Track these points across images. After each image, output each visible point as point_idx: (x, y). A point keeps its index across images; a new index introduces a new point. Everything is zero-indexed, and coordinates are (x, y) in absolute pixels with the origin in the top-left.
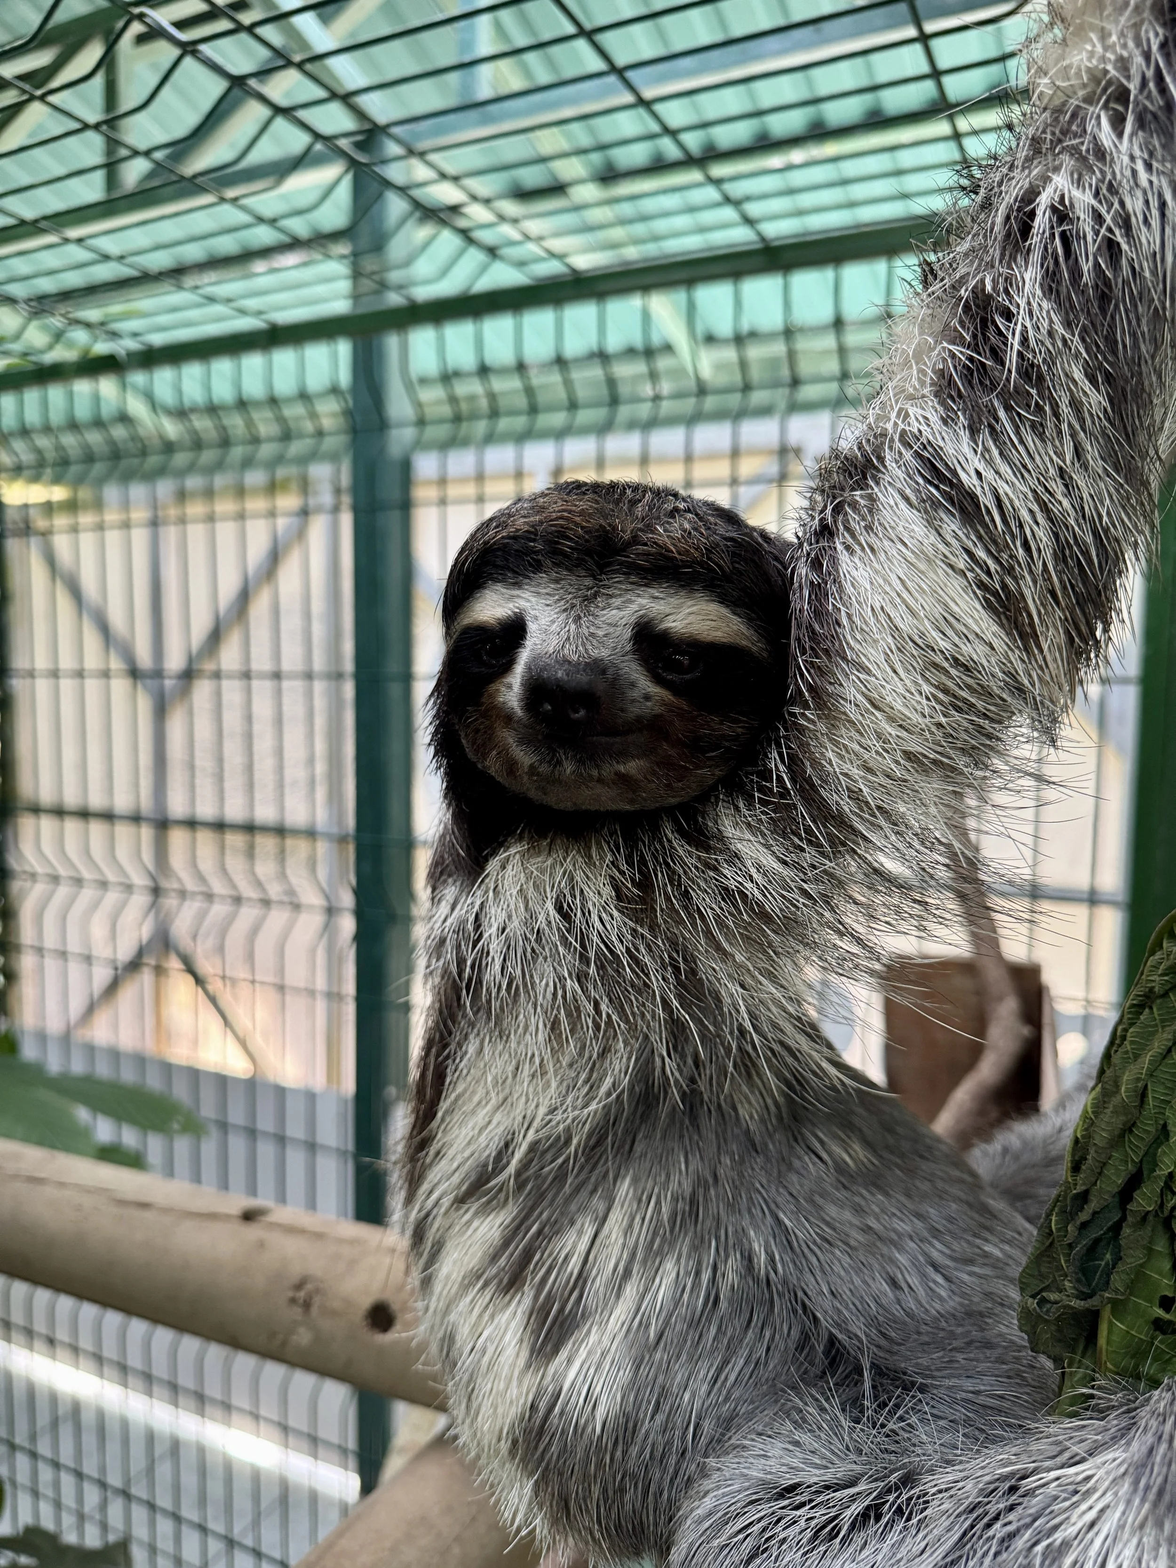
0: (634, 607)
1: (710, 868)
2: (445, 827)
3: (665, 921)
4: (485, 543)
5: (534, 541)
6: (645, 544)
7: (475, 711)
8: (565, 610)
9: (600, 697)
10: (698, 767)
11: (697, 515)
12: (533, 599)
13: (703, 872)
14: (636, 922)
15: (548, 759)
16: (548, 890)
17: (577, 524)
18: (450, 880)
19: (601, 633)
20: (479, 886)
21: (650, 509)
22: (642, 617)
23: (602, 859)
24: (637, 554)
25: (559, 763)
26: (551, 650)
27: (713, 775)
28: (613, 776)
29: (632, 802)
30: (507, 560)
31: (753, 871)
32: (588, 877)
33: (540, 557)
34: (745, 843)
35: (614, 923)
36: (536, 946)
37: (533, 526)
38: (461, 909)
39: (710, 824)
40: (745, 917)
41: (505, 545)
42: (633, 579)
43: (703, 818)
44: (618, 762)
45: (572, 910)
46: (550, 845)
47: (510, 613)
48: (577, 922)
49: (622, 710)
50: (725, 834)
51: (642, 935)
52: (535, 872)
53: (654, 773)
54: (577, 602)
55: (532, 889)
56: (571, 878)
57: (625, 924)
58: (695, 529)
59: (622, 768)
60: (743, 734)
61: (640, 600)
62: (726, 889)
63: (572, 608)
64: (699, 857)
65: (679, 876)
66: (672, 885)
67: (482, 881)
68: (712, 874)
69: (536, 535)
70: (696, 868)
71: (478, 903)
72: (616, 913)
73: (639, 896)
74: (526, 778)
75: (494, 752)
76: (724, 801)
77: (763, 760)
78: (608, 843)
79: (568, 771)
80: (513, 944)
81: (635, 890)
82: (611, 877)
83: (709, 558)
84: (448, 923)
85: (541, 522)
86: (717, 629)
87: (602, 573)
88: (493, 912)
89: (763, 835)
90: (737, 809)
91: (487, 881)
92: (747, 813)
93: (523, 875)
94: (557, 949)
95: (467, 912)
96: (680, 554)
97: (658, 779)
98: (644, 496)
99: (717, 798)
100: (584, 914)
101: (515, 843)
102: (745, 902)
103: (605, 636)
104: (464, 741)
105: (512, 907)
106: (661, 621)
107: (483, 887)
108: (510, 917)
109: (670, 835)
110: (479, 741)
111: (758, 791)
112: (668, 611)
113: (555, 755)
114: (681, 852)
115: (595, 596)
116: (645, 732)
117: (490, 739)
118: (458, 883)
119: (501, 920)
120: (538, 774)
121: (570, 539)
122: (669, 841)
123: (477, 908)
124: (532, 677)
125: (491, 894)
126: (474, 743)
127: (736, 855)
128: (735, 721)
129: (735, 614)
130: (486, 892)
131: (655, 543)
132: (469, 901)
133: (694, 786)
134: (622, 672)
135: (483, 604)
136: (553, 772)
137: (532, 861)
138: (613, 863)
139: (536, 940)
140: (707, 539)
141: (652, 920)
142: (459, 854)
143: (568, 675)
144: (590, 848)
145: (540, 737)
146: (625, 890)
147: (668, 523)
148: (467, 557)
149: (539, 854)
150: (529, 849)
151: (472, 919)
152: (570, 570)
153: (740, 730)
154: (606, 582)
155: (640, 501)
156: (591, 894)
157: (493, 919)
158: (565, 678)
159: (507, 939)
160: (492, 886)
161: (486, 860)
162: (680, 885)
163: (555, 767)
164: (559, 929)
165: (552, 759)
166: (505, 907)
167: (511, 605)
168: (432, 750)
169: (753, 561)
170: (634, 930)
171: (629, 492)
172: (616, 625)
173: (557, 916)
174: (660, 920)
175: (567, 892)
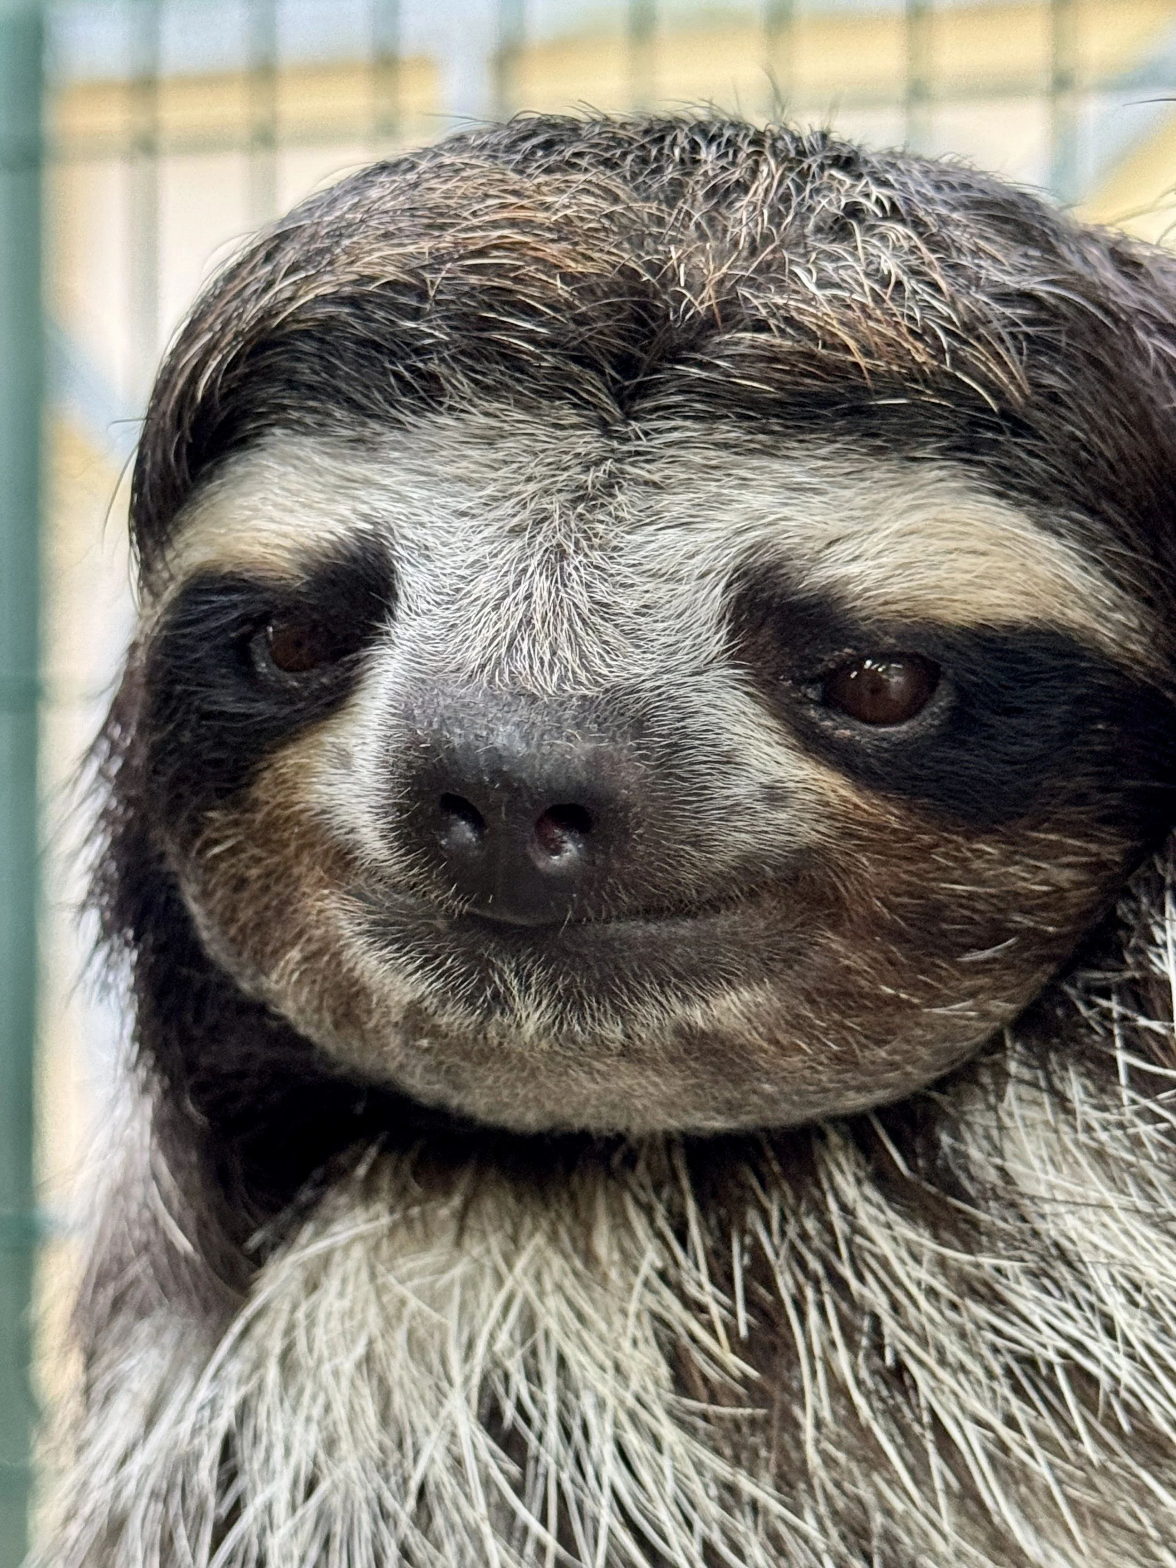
0: (730, 518)
1: (975, 1294)
2: (129, 1163)
3: (829, 1461)
4: (269, 313)
5: (416, 314)
6: (761, 326)
7: (236, 823)
8: (516, 531)
9: (627, 806)
10: (935, 998)
11: (917, 224)
12: (417, 494)
13: (954, 1306)
14: (736, 1461)
15: (466, 989)
16: (455, 1356)
17: (550, 267)
18: (144, 1328)
19: (629, 603)
20: (234, 1350)
21: (777, 217)
22: (755, 548)
23: (630, 1263)
24: (739, 359)
25: (501, 1001)
26: (473, 657)
27: (985, 1015)
28: (669, 1039)
29: (731, 1108)
30: (331, 369)
31: (1115, 1303)
32: (581, 1317)
33: (434, 366)
34: (1089, 1214)
35: (666, 1463)
36: (415, 1538)
37: (411, 272)
38: (179, 1421)
39: (975, 1153)
40: (1088, 1447)
41: (328, 324)
42: (726, 431)
43: (957, 1136)
44: (685, 999)
45: (528, 1420)
46: (462, 1217)
47: (341, 530)
48: (548, 1459)
49: (696, 842)
50: (1026, 1186)
51: (755, 1506)
52: (414, 1303)
53: (797, 1024)
54: (554, 504)
55: (401, 1353)
56: (529, 1323)
57: (699, 1467)
58: (914, 273)
59: (697, 1016)
60: (1078, 885)
61: (747, 496)
62: (1029, 1361)
63: (538, 523)
64: (942, 1263)
65: (876, 1320)
66: (852, 1345)
67: (245, 1332)
68: (982, 1313)
69: (423, 296)
70: (932, 1293)
71: (231, 1400)
72: (669, 1433)
73: (745, 1381)
74: (394, 1041)
75: (295, 954)
76: (1021, 1081)
77: (1139, 951)
78: (648, 1211)
79: (530, 1028)
80: (339, 1529)
81: (734, 1362)
82: (657, 1318)
83: (959, 362)
84: (134, 1467)
85: (439, 259)
86: (988, 579)
87: (630, 416)
88: (279, 1429)
89: (1144, 1183)
90: (1062, 1103)
91: (260, 1329)
92: (1094, 1117)
93: (373, 1311)
94: (481, 1549)
95: (196, 1431)
96: (867, 353)
97: (811, 1039)
98: (754, 172)
99: (1001, 1075)
100: (567, 1433)
101: (351, 1207)
102: (1088, 1402)
103: (644, 610)
104: (195, 908)
105: (340, 1411)
106: (815, 560)
107: (248, 1349)
108: (331, 1445)
109: (850, 1192)
110: (246, 914)
111: (1130, 1046)
112: (835, 529)
113: (486, 980)
114: (885, 1247)
115: (609, 487)
116: (769, 903)
117: (280, 912)
118: (169, 1338)
119: (301, 1457)
120: (435, 1032)
121: (530, 312)
122: (846, 1210)
123: (225, 1419)
124: (415, 743)
125: (272, 1373)
126: (227, 921)
127: (1063, 1255)
128: (1052, 852)
129: (1044, 526)
130: (258, 1365)
131: (789, 320)
132: (204, 1392)
133: (924, 1053)
134: (694, 724)
135: (255, 500)
136: (481, 1028)
137: (405, 1265)
138: (663, 1275)
139: (416, 1520)
140: (953, 304)
141: (783, 1452)
142: (170, 1247)
143: (526, 737)
144: (588, 1228)
145: (440, 923)
146: (698, 1358)
147: (834, 258)
148: (209, 351)
149: (427, 1241)
150: (392, 1230)
151: (212, 1452)
152: (527, 409)
153: (1064, 877)
154: (643, 444)
155: (743, 187)
156: (592, 1373)
157: (278, 1452)
158: (520, 748)
159: (323, 1516)
160: (276, 1346)
161: (258, 1260)
162: (878, 1348)
163: (489, 1013)
164: (487, 1483)
165: (480, 988)
166: (317, 1412)
167: (344, 509)
168: (92, 921)
169: (1096, 363)
170: (731, 1489)
171: (708, 154)
172: (674, 578)
173: (484, 1441)
174: (814, 1459)
175: (514, 1366)
